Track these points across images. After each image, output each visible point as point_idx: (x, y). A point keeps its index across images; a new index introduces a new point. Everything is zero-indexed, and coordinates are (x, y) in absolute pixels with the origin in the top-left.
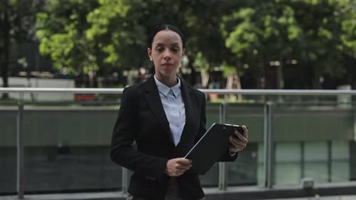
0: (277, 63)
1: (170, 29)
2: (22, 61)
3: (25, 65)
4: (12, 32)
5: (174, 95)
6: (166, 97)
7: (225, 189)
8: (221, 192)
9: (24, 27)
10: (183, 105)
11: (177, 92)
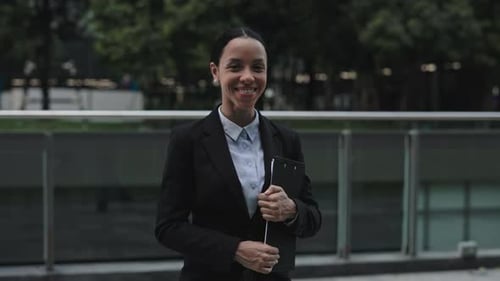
0: (431, 68)
1: (250, 35)
2: (68, 66)
3: (73, 71)
4: (54, 25)
5: (249, 139)
6: (236, 143)
7: (347, 257)
8: (341, 261)
9: (71, 18)
10: (261, 154)
11: (254, 134)
